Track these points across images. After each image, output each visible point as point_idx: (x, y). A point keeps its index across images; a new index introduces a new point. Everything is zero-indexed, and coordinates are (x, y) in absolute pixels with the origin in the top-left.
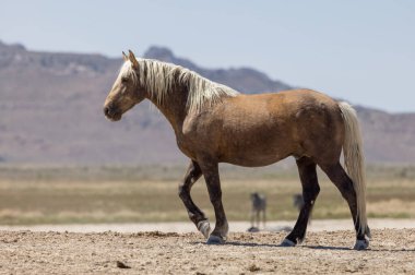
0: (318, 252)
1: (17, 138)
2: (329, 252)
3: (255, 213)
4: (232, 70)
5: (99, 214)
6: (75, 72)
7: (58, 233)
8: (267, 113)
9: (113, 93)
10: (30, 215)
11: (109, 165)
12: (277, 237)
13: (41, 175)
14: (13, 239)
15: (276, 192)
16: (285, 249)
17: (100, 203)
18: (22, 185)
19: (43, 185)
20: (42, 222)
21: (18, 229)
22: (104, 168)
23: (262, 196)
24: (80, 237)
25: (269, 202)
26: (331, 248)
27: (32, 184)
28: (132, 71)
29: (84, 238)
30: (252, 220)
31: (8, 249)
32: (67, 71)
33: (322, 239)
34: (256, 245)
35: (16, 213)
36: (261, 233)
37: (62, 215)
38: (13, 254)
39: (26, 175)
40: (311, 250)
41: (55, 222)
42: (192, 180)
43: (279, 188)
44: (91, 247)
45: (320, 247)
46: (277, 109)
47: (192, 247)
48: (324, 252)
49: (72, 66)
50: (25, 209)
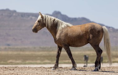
0: (105, 73)
1: (14, 39)
2: (108, 73)
3: (85, 61)
4: (79, 18)
5: (39, 62)
6: (31, 19)
7: (26, 67)
8: (80, 31)
9: (35, 25)
10: (18, 62)
11: (42, 47)
12: (92, 68)
13: (21, 50)
14: (13, 69)
15: (92, 55)
16: (95, 72)
17: (39, 58)
18: (15, 53)
19: (21, 53)
20: (21, 64)
21: (14, 66)
22: (40, 48)
23: (87, 56)
24: (33, 68)
25: (89, 58)
26: (109, 72)
27: (18, 53)
28: (41, 18)
29: (34, 69)
30: (85, 63)
31: (11, 72)
32: (29, 18)
33: (106, 69)
34: (86, 71)
35: (14, 61)
36: (88, 67)
37: (27, 62)
38: (13, 74)
39: (17, 50)
40: (103, 72)
41: (25, 64)
42: (60, 52)
43: (93, 54)
44: (36, 71)
45: (105, 71)
46: (83, 29)
47: (67, 72)
48: (107, 73)
49: (31, 17)
50: (16, 60)
